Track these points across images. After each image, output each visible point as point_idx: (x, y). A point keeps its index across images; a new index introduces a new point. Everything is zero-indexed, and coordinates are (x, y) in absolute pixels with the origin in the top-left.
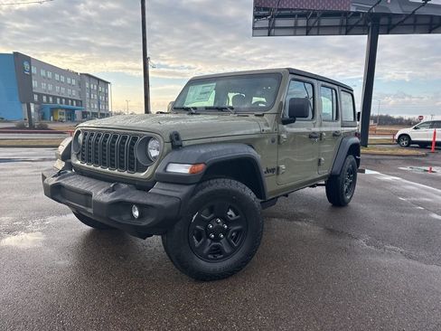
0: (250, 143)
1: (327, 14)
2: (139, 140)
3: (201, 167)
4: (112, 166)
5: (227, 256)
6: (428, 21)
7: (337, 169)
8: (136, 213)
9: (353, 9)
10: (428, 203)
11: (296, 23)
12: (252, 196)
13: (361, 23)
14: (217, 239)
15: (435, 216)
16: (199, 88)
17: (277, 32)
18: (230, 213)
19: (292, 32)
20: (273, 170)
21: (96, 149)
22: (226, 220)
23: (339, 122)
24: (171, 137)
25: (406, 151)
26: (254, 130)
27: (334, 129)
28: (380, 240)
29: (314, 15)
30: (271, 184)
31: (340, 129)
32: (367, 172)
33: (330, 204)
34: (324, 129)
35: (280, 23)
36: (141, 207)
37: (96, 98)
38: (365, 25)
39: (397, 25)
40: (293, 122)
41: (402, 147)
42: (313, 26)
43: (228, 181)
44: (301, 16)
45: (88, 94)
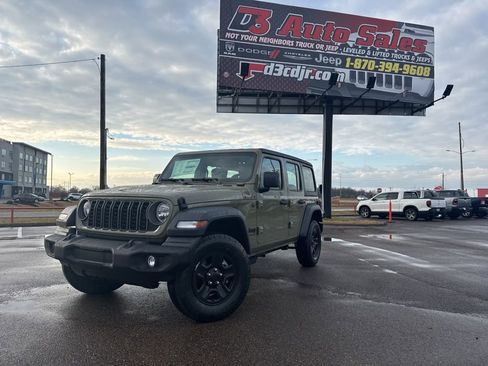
0: (236, 204)
3: (205, 224)
4: (123, 228)
5: (222, 300)
6: (373, 104)
8: (152, 263)
9: (309, 92)
10: (383, 262)
11: (258, 101)
12: (242, 248)
13: (318, 104)
14: (215, 285)
15: (387, 271)
17: (240, 109)
18: (224, 263)
19: (255, 109)
20: (253, 231)
22: (221, 269)
23: (303, 192)
25: (367, 222)
26: (238, 197)
27: (299, 198)
28: (342, 289)
29: (275, 95)
30: (253, 240)
31: (303, 198)
32: (333, 240)
33: (300, 265)
34: (291, 197)
35: (243, 101)
37: (31, 170)
38: (320, 106)
39: (347, 106)
40: (267, 190)
41: (364, 218)
42: (274, 106)
43: (223, 235)
44: (262, 95)
45: (21, 166)
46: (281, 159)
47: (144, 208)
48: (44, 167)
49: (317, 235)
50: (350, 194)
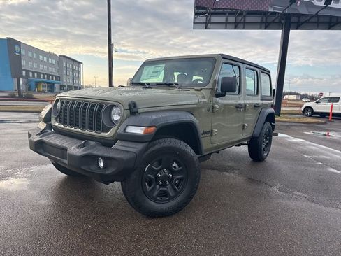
0: (191, 111)
1: (251, 13)
2: (105, 107)
3: (153, 129)
4: (83, 127)
5: (171, 198)
6: (328, 20)
7: (257, 133)
8: (102, 164)
9: (271, 10)
10: (326, 159)
11: (227, 19)
13: (277, 21)
14: (164, 185)
15: (332, 170)
16: (152, 68)
17: (212, 26)
18: (175, 165)
19: (224, 26)
20: (207, 133)
21: (71, 114)
22: (171, 171)
23: (259, 97)
24: (129, 105)
25: (310, 120)
27: (255, 102)
28: (289, 187)
29: (241, 14)
30: (206, 143)
31: (260, 102)
32: (280, 135)
33: (251, 160)
34: (247, 102)
35: (214, 19)
36: (105, 159)
37: (71, 74)
38: (280, 22)
39: (304, 22)
40: (224, 95)
41: (307, 116)
42: (240, 23)
43: (173, 140)
44: (231, 14)
45: (65, 71)
46: (241, 65)
47: (99, 111)
48: (79, 72)
49: (269, 136)
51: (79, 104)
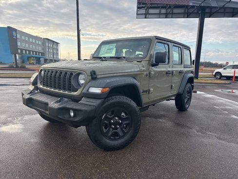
0: (134, 76)
1: (177, 7)
2: (74, 74)
3: (107, 89)
4: (59, 88)
5: (121, 137)
6: (231, 10)
7: (181, 91)
8: (72, 114)
9: (191, 4)
10: (230, 109)
11: (160, 11)
12: (135, 105)
13: (196, 11)
14: (116, 128)
15: (234, 117)
16: (107, 46)
17: (150, 16)
18: (123, 114)
19: (158, 16)
20: (146, 91)
21: (51, 79)
22: (120, 118)
23: (183, 65)
24: (91, 73)
25: (219, 81)
26: (136, 70)
27: (179, 69)
28: (204, 129)
29: (170, 7)
30: (145, 99)
31: (183, 69)
32: (198, 92)
33: (177, 110)
34: (174, 69)
35: (151, 11)
36: (75, 110)
37: (52, 51)
38: (197, 13)
39: (214, 12)
40: (158, 65)
41: (217, 79)
42: (169, 13)
43: (122, 97)
44: (162, 7)
45: (47, 49)
46: (169, 43)
47: (70, 77)
48: (57, 50)
49: (190, 93)
50: (209, 65)
51: (57, 72)
